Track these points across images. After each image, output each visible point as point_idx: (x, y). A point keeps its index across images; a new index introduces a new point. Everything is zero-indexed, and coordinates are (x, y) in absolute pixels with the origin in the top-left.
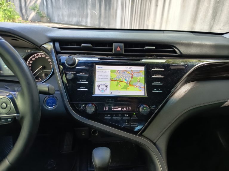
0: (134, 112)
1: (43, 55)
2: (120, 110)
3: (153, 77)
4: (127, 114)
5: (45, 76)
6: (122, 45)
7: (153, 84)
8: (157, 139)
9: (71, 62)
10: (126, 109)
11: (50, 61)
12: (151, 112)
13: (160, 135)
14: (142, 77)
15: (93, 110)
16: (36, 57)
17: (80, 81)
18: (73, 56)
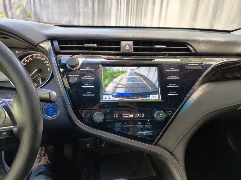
0: (148, 119)
1: (38, 56)
2: (132, 116)
3: (167, 78)
4: (140, 121)
5: (41, 80)
6: (131, 43)
7: (168, 86)
8: (174, 148)
9: (72, 65)
10: (138, 116)
11: (47, 63)
12: (167, 118)
13: (177, 143)
15: (102, 118)
16: (31, 58)
17: (85, 86)
18: (75, 56)
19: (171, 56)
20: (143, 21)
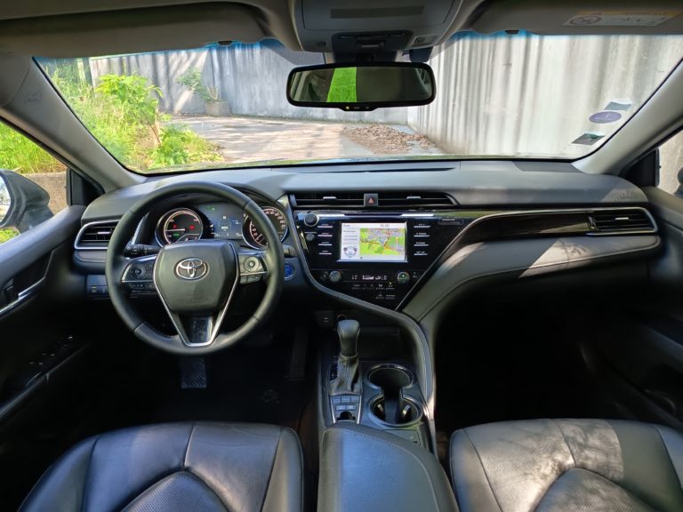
0: (391, 281)
1: (272, 211)
2: (373, 279)
3: (415, 236)
4: (381, 284)
6: (376, 195)
7: (415, 245)
8: (422, 317)
9: (311, 221)
10: (380, 278)
11: (282, 219)
12: (411, 282)
13: (426, 312)
14: (402, 238)
15: (338, 278)
17: (322, 244)
18: (313, 212)
19: (418, 210)
20: (482, 106)
